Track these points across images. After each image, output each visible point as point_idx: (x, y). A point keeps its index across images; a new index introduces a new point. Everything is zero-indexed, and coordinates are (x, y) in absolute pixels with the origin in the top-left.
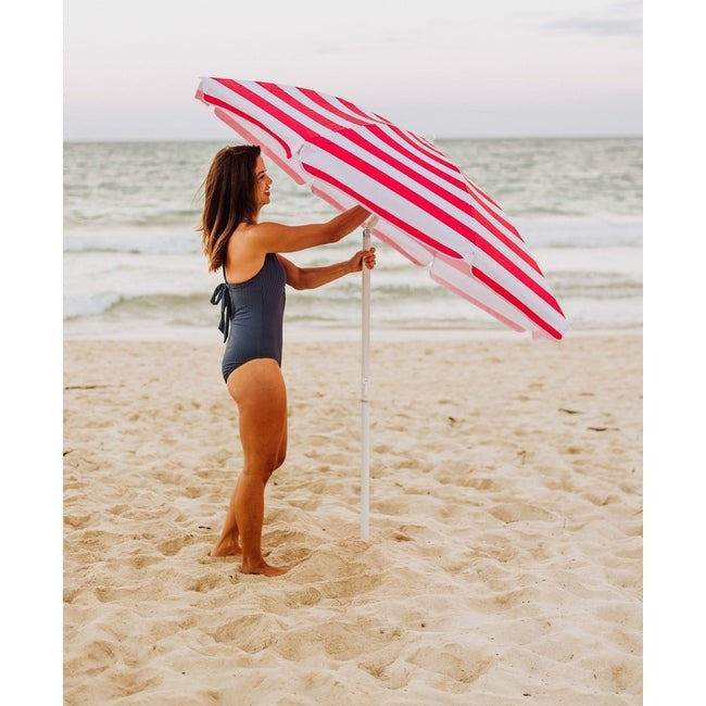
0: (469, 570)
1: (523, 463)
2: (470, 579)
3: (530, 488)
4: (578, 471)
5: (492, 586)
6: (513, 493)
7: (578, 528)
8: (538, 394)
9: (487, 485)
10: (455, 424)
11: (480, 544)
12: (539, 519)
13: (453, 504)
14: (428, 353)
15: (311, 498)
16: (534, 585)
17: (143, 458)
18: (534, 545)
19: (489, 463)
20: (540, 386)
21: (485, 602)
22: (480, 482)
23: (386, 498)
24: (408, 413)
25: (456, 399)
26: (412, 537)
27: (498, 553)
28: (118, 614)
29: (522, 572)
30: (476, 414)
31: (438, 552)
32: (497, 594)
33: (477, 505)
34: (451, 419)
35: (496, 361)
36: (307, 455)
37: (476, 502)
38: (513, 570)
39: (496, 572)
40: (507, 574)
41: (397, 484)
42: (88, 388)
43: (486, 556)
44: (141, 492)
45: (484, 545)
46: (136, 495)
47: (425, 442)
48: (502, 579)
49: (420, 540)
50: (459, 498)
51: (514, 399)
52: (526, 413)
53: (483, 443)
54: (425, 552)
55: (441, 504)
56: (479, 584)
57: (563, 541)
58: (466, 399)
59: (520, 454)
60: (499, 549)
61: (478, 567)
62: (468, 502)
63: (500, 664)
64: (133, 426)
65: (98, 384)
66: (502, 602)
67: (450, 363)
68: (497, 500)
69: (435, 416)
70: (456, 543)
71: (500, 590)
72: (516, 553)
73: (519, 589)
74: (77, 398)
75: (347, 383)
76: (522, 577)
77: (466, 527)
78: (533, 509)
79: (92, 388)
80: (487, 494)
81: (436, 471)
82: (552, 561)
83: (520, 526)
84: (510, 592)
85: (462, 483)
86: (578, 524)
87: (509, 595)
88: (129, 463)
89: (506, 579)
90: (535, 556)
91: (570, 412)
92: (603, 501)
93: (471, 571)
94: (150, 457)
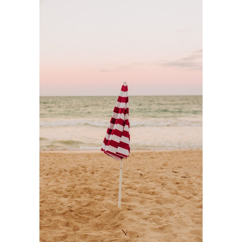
0: (150, 219)
2: (151, 222)
3: (166, 194)
5: (158, 224)
6: (161, 196)
7: (182, 206)
8: (165, 167)
9: (153, 193)
10: (142, 176)
11: (153, 211)
12: (170, 203)
13: (144, 199)
16: (170, 223)
17: (50, 186)
18: (169, 211)
19: (153, 187)
20: (166, 165)
21: (156, 229)
22: (151, 193)
23: (123, 197)
24: (128, 173)
25: (142, 169)
26: (132, 209)
27: (158, 214)
29: (167, 219)
30: (148, 173)
31: (141, 214)
32: (159, 226)
33: (151, 199)
34: (141, 174)
35: (153, 158)
36: (99, 185)
37: (150, 198)
39: (159, 220)
40: (162, 220)
41: (127, 193)
43: (155, 215)
45: (154, 211)
46: (48, 197)
47: (134, 181)
48: (161, 222)
49: (135, 210)
50: (145, 197)
51: (159, 168)
52: (163, 172)
53: (151, 181)
54: (137, 214)
55: (140, 199)
56: (154, 223)
57: (178, 210)
58: (145, 169)
59: (162, 184)
62: (149, 199)
64: (46, 177)
67: (139, 158)
68: (157, 198)
69: (136, 173)
70: (146, 211)
71: (160, 225)
72: (164, 214)
73: (166, 225)
75: (109, 164)
76: (167, 221)
77: (149, 206)
78: (168, 200)
80: (154, 196)
83: (165, 205)
84: (163, 225)
86: (182, 205)
87: (164, 226)
88: (46, 188)
89: (162, 222)
90: (170, 215)
91: (175, 172)
93: (151, 219)
94: (52, 186)
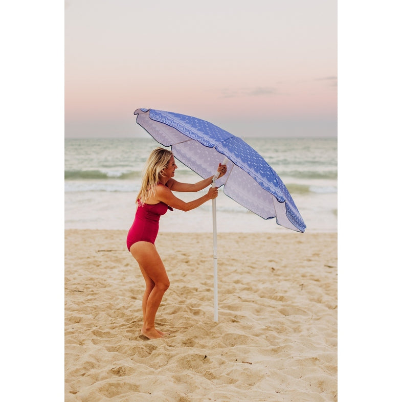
1: (302, 290)
4: (327, 294)
14: (269, 238)
15: (198, 302)
28: (99, 350)
38: (282, 337)
42: (108, 251)
44: (120, 297)
60: (279, 327)
61: (267, 335)
63: (267, 378)
65: (113, 249)
66: (275, 351)
74: (103, 256)
79: (110, 251)
81: (259, 292)
82: (302, 333)
85: (271, 298)
92: (334, 307)
